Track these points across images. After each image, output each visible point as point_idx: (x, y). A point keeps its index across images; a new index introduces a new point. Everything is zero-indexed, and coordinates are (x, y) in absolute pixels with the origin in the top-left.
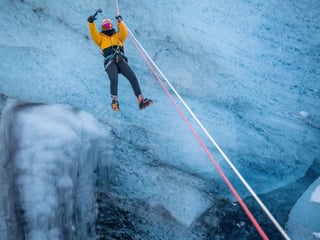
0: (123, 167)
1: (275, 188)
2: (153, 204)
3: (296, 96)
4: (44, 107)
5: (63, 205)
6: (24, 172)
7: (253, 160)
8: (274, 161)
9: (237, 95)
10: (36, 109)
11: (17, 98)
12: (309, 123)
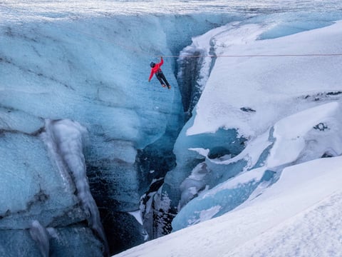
0: (94, 145)
2: (112, 159)
6: (67, 153)
7: (145, 129)
10: (60, 122)
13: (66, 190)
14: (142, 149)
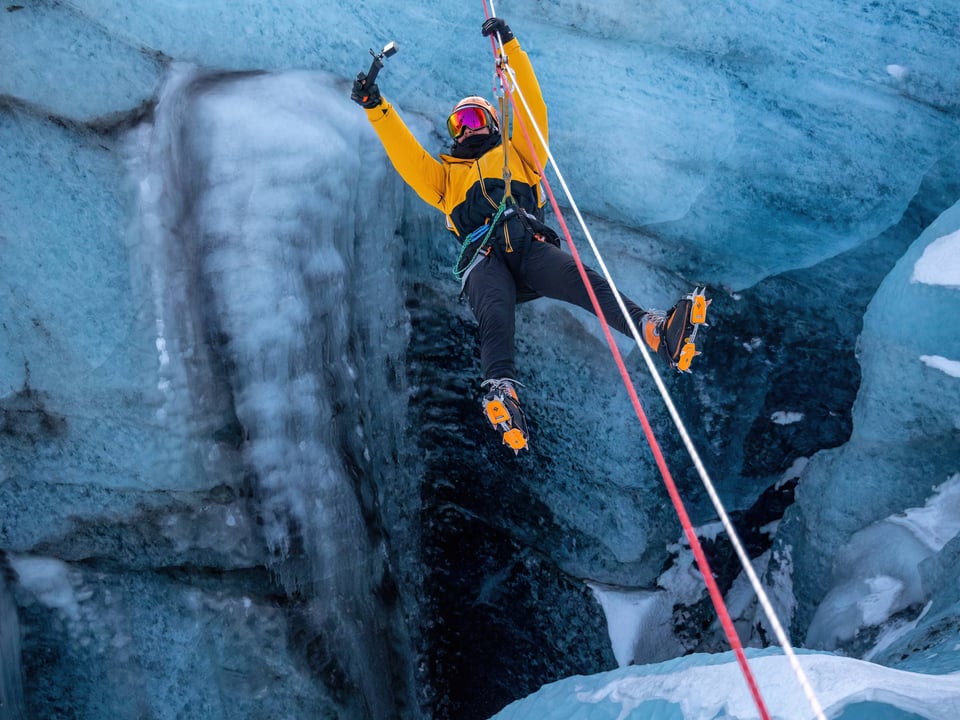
1: (831, 253)
3: (877, 29)
4: (265, 80)
5: (323, 318)
6: (224, 242)
7: (778, 189)
8: (828, 189)
9: (733, 31)
10: (246, 85)
11: (195, 60)
12: (908, 93)
13: (161, 414)
14: (737, 285)
